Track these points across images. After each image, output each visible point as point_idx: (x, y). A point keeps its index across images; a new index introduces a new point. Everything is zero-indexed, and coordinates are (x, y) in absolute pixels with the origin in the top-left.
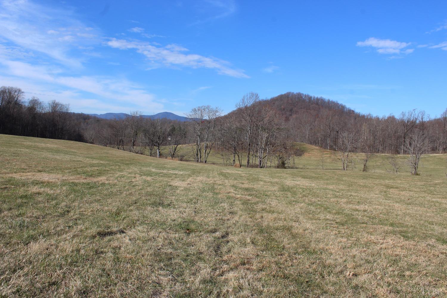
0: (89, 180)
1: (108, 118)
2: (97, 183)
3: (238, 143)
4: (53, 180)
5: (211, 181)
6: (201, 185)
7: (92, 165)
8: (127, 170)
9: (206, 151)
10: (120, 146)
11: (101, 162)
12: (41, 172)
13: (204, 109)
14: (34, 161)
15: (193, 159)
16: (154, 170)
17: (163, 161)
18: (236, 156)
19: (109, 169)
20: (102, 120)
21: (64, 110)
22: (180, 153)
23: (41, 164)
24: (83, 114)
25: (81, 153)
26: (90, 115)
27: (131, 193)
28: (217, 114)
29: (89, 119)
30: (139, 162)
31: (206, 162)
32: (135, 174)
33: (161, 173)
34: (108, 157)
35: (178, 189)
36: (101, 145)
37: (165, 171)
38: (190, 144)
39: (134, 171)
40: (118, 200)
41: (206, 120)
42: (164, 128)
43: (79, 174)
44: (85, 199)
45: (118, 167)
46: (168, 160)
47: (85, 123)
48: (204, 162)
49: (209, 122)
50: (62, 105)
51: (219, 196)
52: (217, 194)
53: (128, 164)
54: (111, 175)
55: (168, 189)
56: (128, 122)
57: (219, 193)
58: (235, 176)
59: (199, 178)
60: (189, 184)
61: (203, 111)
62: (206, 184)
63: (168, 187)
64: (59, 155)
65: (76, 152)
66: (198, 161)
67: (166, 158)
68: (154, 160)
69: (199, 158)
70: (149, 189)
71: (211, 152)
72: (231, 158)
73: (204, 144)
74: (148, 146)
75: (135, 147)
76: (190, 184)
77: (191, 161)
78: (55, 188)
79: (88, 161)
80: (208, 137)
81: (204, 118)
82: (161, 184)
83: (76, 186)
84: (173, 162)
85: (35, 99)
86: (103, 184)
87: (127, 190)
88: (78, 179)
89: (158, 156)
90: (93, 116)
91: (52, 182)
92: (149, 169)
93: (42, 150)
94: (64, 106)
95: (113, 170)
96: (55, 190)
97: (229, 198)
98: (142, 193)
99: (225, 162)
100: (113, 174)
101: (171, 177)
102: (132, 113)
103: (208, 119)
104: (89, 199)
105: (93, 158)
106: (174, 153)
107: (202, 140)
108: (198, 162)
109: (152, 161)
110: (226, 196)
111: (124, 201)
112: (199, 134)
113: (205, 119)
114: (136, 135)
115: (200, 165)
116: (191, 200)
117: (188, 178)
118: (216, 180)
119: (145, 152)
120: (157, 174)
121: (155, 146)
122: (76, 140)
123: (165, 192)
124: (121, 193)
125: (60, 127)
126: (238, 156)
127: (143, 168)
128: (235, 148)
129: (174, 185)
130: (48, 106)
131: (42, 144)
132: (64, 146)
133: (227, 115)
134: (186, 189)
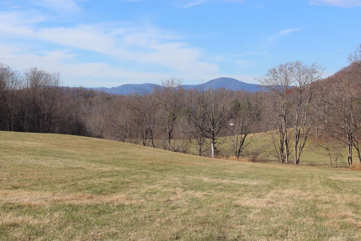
0: (97, 200)
1: (125, 93)
2: (110, 205)
3: (355, 126)
4: (38, 203)
5: (308, 196)
6: (291, 204)
7: (102, 175)
8: (161, 181)
9: (297, 143)
10: (147, 140)
11: (117, 168)
12: (17, 188)
13: (291, 69)
14: (5, 171)
15: (275, 159)
16: (206, 179)
17: (221, 162)
18: (354, 150)
19: (130, 181)
20: (115, 97)
21: (52, 84)
22: (251, 148)
23: (16, 175)
24: (84, 88)
25: (81, 155)
26: (94, 90)
27: (169, 221)
28: (315, 76)
29: (93, 97)
30: (180, 167)
31: (297, 162)
32: (175, 187)
33: (219, 184)
34: (128, 160)
35: (250, 211)
36: (115, 140)
37: (226, 181)
38: (268, 132)
39: (172, 182)
40: (146, 232)
41: (295, 88)
42: (222, 106)
43: (80, 190)
44: (92, 233)
45: (145, 177)
46: (230, 161)
47: (88, 105)
48: (295, 162)
49: (300, 90)
50: (47, 75)
51: (326, 223)
52: (321, 219)
53: (161, 171)
54: (134, 190)
55: (233, 212)
56: (160, 99)
57: (326, 218)
58: (353, 186)
59: (289, 192)
60: (269, 202)
61: (288, 71)
62: (301, 202)
63: (234, 209)
64: (47, 160)
65: (74, 154)
66: (283, 161)
67: (228, 157)
68: (206, 162)
69: (286, 155)
70: (200, 213)
71: (307, 144)
72: (343, 154)
73: (292, 131)
74: (195, 138)
75: (172, 141)
76: (272, 203)
77: (271, 161)
78: (41, 216)
79: (94, 167)
80: (299, 118)
81: (291, 85)
82: (220, 204)
83: (77, 210)
84: (239, 164)
85: (4, 67)
86: (121, 207)
87: (163, 216)
88: (79, 198)
89: (213, 155)
90: (100, 90)
91: (35, 205)
92: (198, 177)
93: (19, 152)
94: (51, 76)
95: (137, 181)
96: (41, 219)
97: (344, 226)
98: (188, 221)
99: (334, 161)
100: (137, 188)
101: (237, 191)
102: (165, 82)
103: (298, 85)
104: (98, 232)
105: (102, 162)
106: (240, 149)
107: (289, 124)
108: (283, 163)
109: (203, 164)
110: (339, 223)
111: (157, 235)
112: (284, 112)
113: (293, 86)
114: (174, 119)
115: (287, 168)
116: (275, 231)
117: (268, 192)
118: (318, 194)
119: (190, 149)
120: (212, 186)
121: (206, 138)
122: (73, 133)
123: (228, 217)
124: (152, 221)
125: (45, 113)
126: (358, 150)
127: (187, 177)
128: (350, 135)
129: (243, 205)
130: (25, 78)
131: (17, 142)
132: (54, 144)
133: (332, 77)
134: (264, 211)
